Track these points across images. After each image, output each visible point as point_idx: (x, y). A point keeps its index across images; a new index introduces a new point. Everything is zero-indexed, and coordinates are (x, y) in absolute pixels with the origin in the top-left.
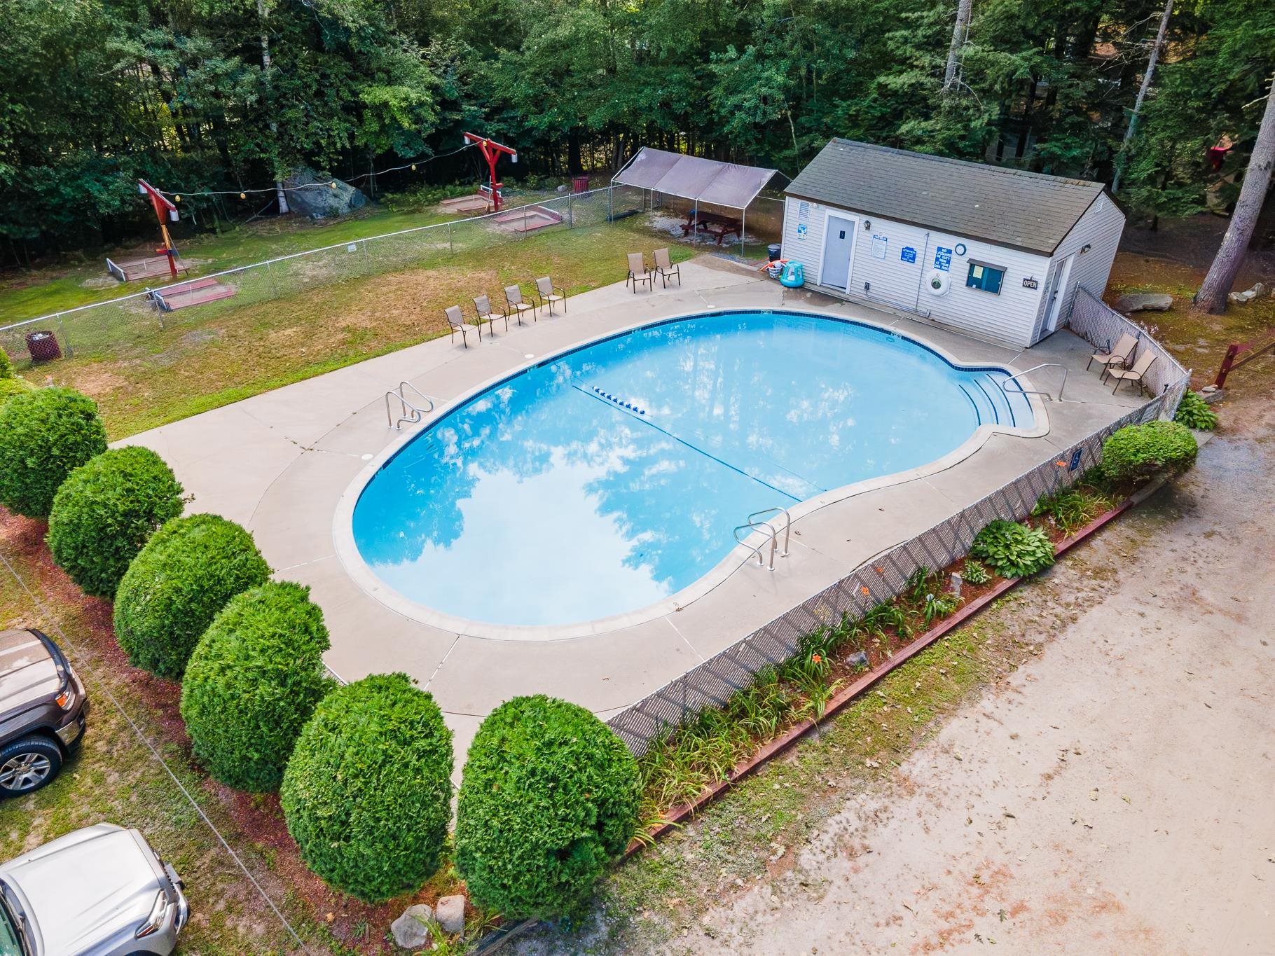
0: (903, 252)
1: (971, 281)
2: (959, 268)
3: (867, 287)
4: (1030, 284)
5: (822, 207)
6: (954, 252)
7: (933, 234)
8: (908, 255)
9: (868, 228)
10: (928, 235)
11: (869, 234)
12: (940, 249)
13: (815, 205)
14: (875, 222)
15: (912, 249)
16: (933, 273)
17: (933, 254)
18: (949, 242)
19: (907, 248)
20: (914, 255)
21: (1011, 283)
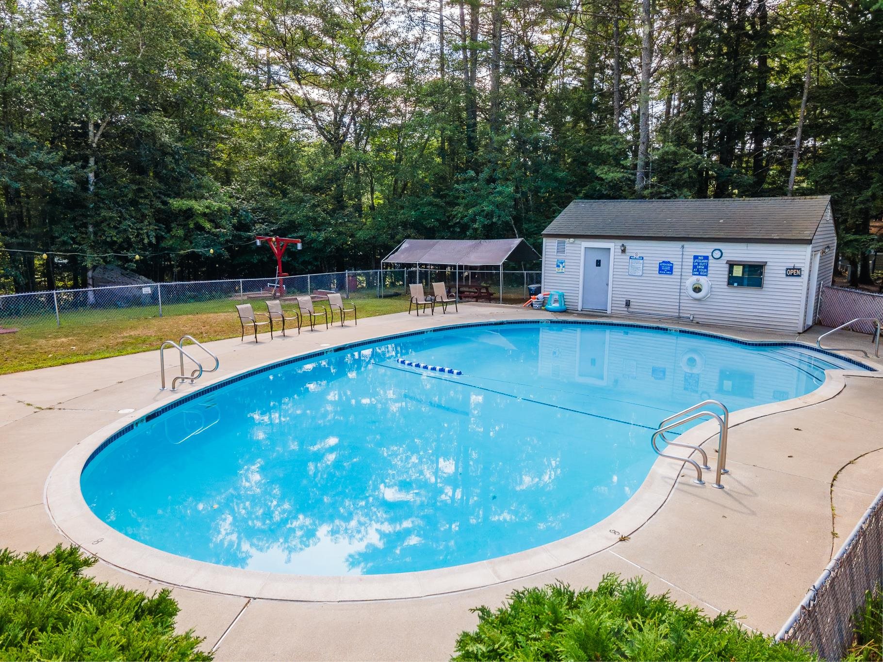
0: (660, 267)
1: (732, 281)
2: (718, 270)
3: (628, 304)
4: (793, 272)
5: (578, 241)
6: (711, 258)
7: (687, 245)
8: (666, 268)
9: (624, 251)
10: (683, 247)
11: (626, 257)
12: (696, 257)
13: (572, 240)
14: (631, 245)
15: (669, 262)
16: (692, 280)
17: (689, 263)
18: (704, 249)
19: (664, 262)
20: (672, 268)
21: (773, 275)
